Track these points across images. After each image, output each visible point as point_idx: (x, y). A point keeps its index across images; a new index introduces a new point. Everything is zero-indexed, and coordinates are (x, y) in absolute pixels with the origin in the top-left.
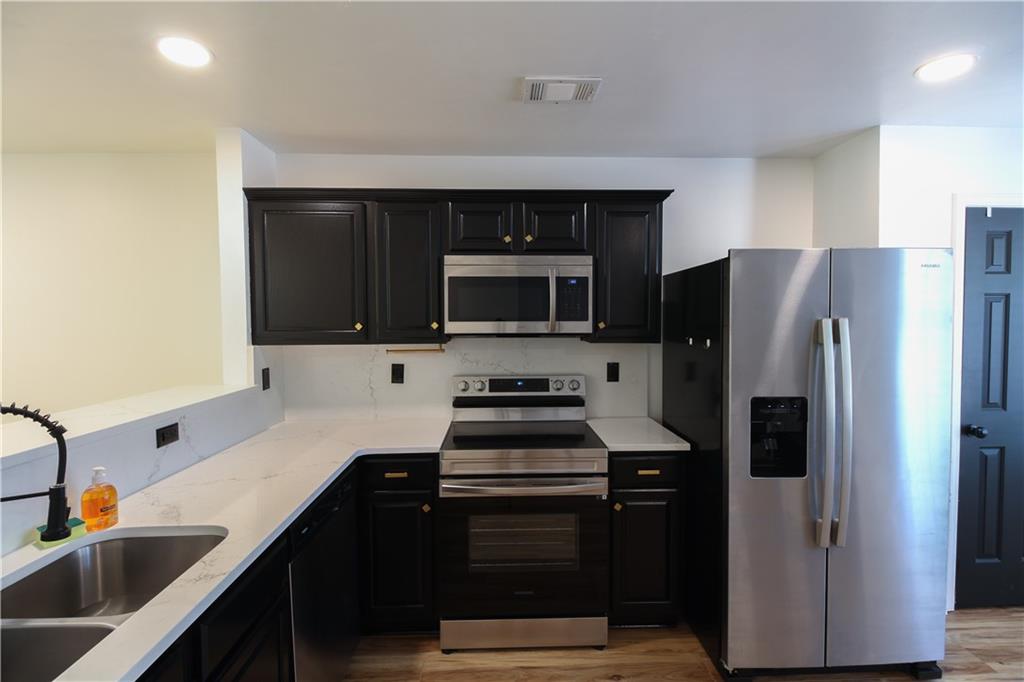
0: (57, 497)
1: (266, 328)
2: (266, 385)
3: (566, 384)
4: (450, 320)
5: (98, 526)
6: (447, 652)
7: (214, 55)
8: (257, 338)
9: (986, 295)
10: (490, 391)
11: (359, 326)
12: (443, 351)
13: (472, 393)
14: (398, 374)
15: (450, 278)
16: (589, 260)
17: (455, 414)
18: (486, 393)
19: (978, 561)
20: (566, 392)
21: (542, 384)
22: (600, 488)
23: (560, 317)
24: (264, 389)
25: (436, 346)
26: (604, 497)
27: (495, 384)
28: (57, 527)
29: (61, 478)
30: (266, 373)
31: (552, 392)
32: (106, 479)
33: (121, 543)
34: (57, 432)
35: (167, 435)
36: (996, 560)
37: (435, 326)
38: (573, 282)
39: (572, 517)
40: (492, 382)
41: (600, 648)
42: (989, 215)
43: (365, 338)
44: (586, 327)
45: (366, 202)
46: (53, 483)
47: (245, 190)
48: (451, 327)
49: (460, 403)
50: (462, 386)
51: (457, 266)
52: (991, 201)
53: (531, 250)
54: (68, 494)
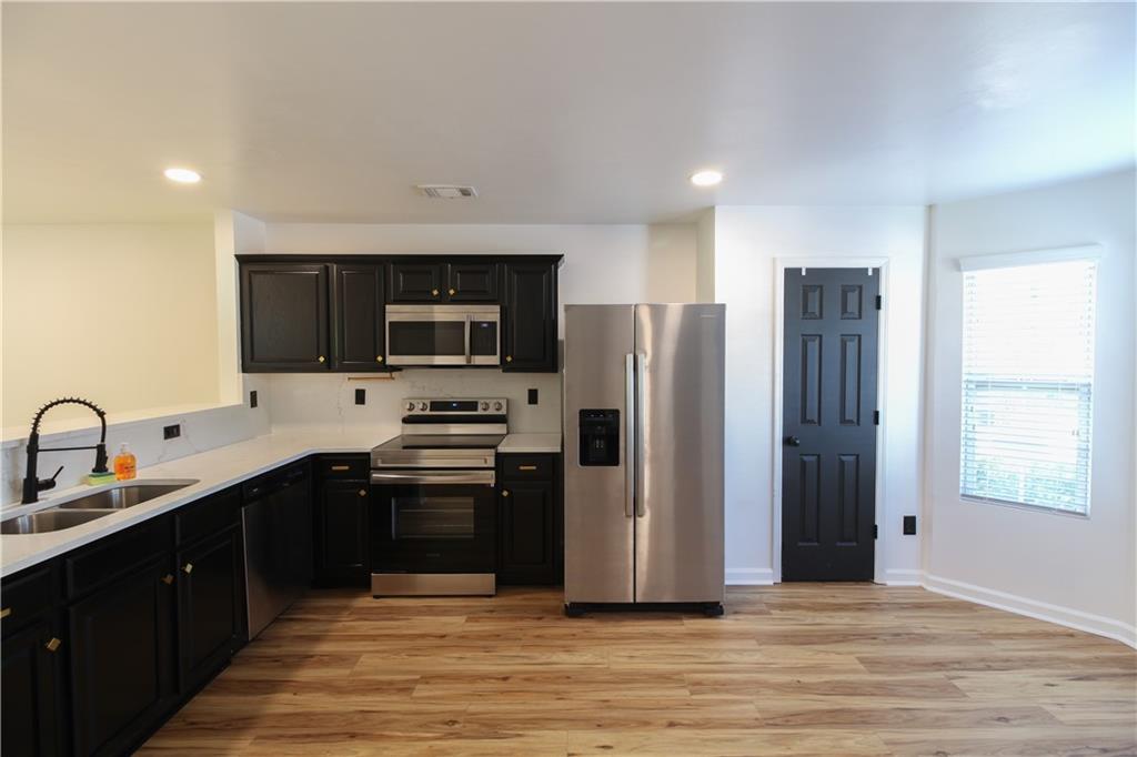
0: (101, 449)
1: (252, 359)
2: (254, 403)
3: (491, 405)
4: (390, 354)
5: (124, 478)
6: (376, 597)
7: (203, 177)
8: (245, 369)
9: (803, 335)
10: (431, 410)
11: (322, 359)
12: (393, 379)
13: (417, 412)
14: (360, 397)
15: (390, 323)
16: (497, 308)
17: (403, 428)
18: (428, 412)
19: (800, 544)
20: (491, 411)
21: (473, 405)
22: (489, 478)
23: (473, 352)
24: (252, 406)
25: (388, 375)
26: (492, 485)
27: (435, 405)
28: (100, 468)
29: (103, 440)
30: (254, 395)
31: (480, 412)
32: (128, 450)
33: (136, 490)
34: (101, 414)
35: (171, 432)
36: (816, 544)
37: (380, 359)
38: (485, 325)
39: (471, 500)
40: (432, 403)
41: (490, 596)
42: (804, 273)
43: (328, 367)
44: (495, 360)
45: (328, 264)
46: (99, 443)
47: (236, 256)
48: (391, 360)
49: (406, 420)
50: (408, 406)
51: (396, 313)
52: (805, 262)
53: (454, 301)
54: (106, 449)
